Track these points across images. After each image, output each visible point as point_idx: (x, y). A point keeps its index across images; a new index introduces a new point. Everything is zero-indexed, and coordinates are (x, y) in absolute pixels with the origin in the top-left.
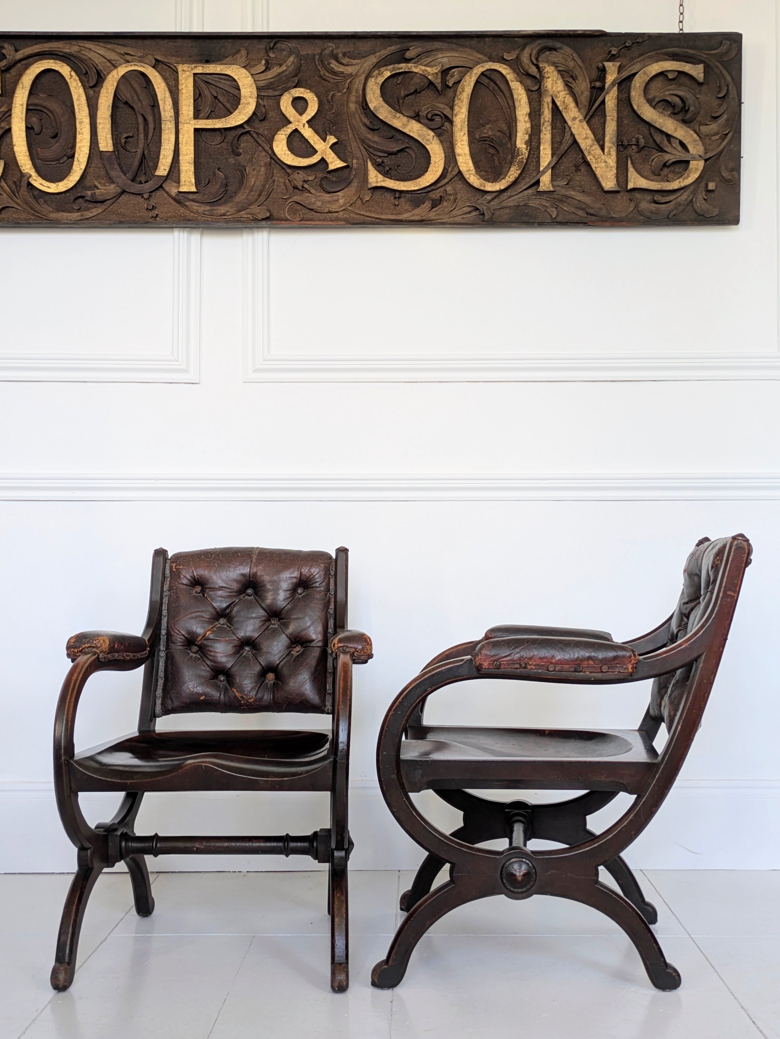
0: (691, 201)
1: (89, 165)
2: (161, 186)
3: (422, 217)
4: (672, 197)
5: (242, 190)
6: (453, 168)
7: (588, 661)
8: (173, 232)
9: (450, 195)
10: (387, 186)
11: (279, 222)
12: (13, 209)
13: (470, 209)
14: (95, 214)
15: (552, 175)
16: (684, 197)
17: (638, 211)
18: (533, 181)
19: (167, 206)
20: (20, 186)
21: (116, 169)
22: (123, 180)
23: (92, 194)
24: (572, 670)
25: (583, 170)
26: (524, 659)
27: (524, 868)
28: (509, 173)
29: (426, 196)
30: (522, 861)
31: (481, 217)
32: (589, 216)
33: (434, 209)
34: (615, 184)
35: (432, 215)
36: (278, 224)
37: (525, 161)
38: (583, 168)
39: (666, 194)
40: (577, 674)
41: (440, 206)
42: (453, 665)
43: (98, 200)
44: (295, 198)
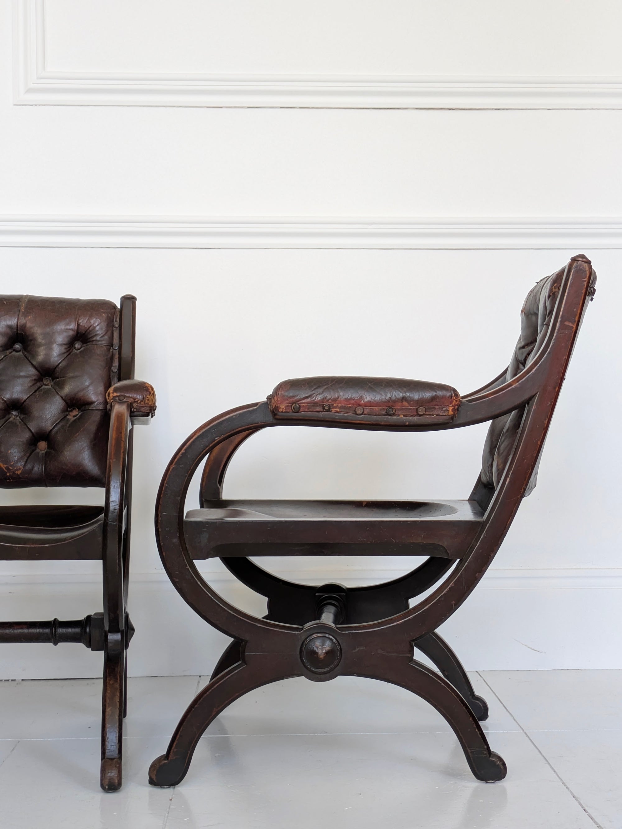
7: (402, 402)
24: (384, 413)
26: (328, 401)
27: (327, 646)
30: (325, 637)
40: (389, 417)
42: (245, 410)
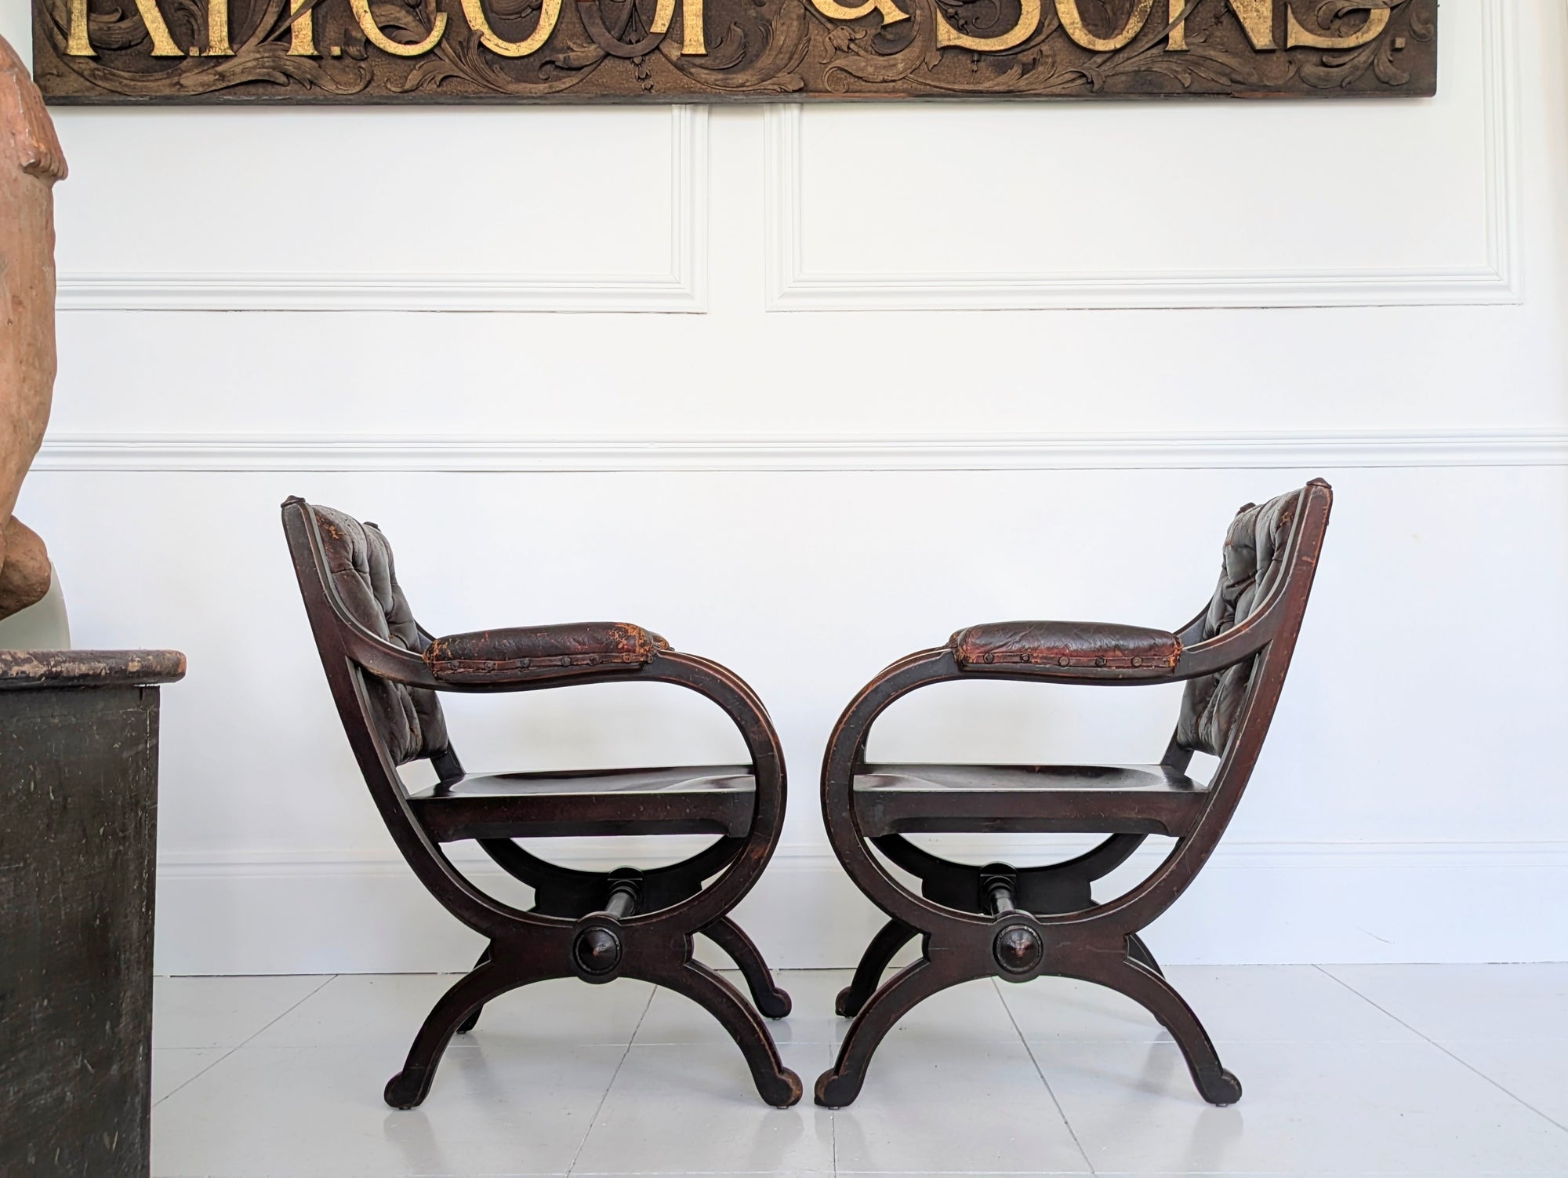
0: (1373, 62)
1: (561, 20)
2: (657, 48)
3: (1010, 86)
4: (1346, 58)
5: (767, 52)
6: (1051, 21)
7: (1114, 651)
8: (671, 110)
9: (1047, 56)
10: (963, 45)
11: (817, 94)
12: (458, 79)
13: (1073, 76)
14: (568, 85)
15: (1185, 29)
16: (1362, 58)
17: (1300, 77)
18: (1160, 37)
19: (664, 74)
20: (468, 48)
21: (597, 24)
22: (606, 38)
23: (565, 58)
24: (1093, 663)
25: (1225, 23)
26: (1027, 650)
27: (1026, 940)
28: (1128, 27)
29: (1014, 59)
30: (1024, 929)
31: (1088, 86)
32: (1233, 84)
33: (1025, 77)
34: (1270, 41)
35: (1022, 84)
36: (816, 97)
37: (1149, 10)
38: (1226, 20)
39: (1336, 54)
40: (1099, 669)
41: (1034, 71)
42: (926, 661)
43: (572, 66)
44: (838, 63)
